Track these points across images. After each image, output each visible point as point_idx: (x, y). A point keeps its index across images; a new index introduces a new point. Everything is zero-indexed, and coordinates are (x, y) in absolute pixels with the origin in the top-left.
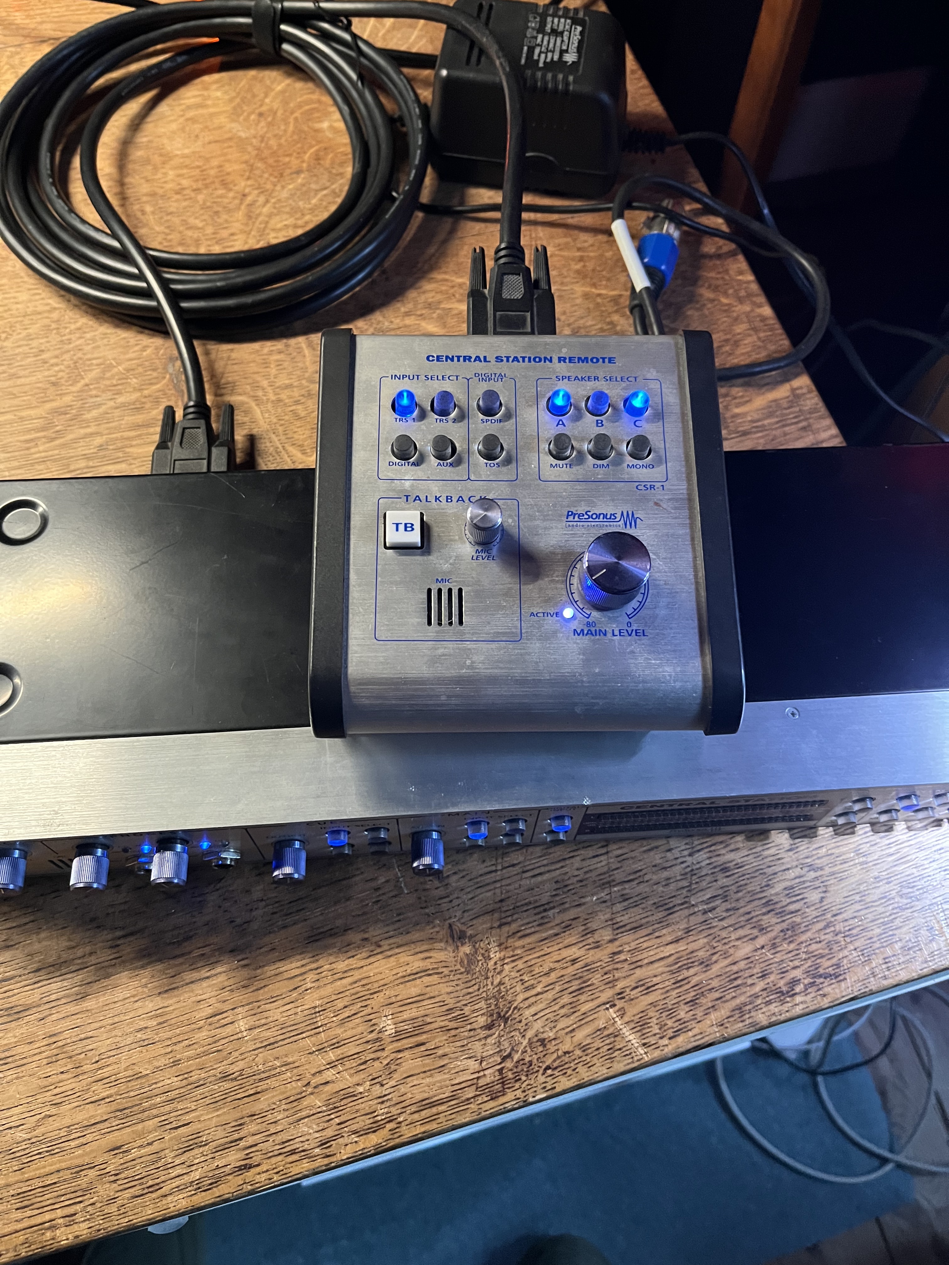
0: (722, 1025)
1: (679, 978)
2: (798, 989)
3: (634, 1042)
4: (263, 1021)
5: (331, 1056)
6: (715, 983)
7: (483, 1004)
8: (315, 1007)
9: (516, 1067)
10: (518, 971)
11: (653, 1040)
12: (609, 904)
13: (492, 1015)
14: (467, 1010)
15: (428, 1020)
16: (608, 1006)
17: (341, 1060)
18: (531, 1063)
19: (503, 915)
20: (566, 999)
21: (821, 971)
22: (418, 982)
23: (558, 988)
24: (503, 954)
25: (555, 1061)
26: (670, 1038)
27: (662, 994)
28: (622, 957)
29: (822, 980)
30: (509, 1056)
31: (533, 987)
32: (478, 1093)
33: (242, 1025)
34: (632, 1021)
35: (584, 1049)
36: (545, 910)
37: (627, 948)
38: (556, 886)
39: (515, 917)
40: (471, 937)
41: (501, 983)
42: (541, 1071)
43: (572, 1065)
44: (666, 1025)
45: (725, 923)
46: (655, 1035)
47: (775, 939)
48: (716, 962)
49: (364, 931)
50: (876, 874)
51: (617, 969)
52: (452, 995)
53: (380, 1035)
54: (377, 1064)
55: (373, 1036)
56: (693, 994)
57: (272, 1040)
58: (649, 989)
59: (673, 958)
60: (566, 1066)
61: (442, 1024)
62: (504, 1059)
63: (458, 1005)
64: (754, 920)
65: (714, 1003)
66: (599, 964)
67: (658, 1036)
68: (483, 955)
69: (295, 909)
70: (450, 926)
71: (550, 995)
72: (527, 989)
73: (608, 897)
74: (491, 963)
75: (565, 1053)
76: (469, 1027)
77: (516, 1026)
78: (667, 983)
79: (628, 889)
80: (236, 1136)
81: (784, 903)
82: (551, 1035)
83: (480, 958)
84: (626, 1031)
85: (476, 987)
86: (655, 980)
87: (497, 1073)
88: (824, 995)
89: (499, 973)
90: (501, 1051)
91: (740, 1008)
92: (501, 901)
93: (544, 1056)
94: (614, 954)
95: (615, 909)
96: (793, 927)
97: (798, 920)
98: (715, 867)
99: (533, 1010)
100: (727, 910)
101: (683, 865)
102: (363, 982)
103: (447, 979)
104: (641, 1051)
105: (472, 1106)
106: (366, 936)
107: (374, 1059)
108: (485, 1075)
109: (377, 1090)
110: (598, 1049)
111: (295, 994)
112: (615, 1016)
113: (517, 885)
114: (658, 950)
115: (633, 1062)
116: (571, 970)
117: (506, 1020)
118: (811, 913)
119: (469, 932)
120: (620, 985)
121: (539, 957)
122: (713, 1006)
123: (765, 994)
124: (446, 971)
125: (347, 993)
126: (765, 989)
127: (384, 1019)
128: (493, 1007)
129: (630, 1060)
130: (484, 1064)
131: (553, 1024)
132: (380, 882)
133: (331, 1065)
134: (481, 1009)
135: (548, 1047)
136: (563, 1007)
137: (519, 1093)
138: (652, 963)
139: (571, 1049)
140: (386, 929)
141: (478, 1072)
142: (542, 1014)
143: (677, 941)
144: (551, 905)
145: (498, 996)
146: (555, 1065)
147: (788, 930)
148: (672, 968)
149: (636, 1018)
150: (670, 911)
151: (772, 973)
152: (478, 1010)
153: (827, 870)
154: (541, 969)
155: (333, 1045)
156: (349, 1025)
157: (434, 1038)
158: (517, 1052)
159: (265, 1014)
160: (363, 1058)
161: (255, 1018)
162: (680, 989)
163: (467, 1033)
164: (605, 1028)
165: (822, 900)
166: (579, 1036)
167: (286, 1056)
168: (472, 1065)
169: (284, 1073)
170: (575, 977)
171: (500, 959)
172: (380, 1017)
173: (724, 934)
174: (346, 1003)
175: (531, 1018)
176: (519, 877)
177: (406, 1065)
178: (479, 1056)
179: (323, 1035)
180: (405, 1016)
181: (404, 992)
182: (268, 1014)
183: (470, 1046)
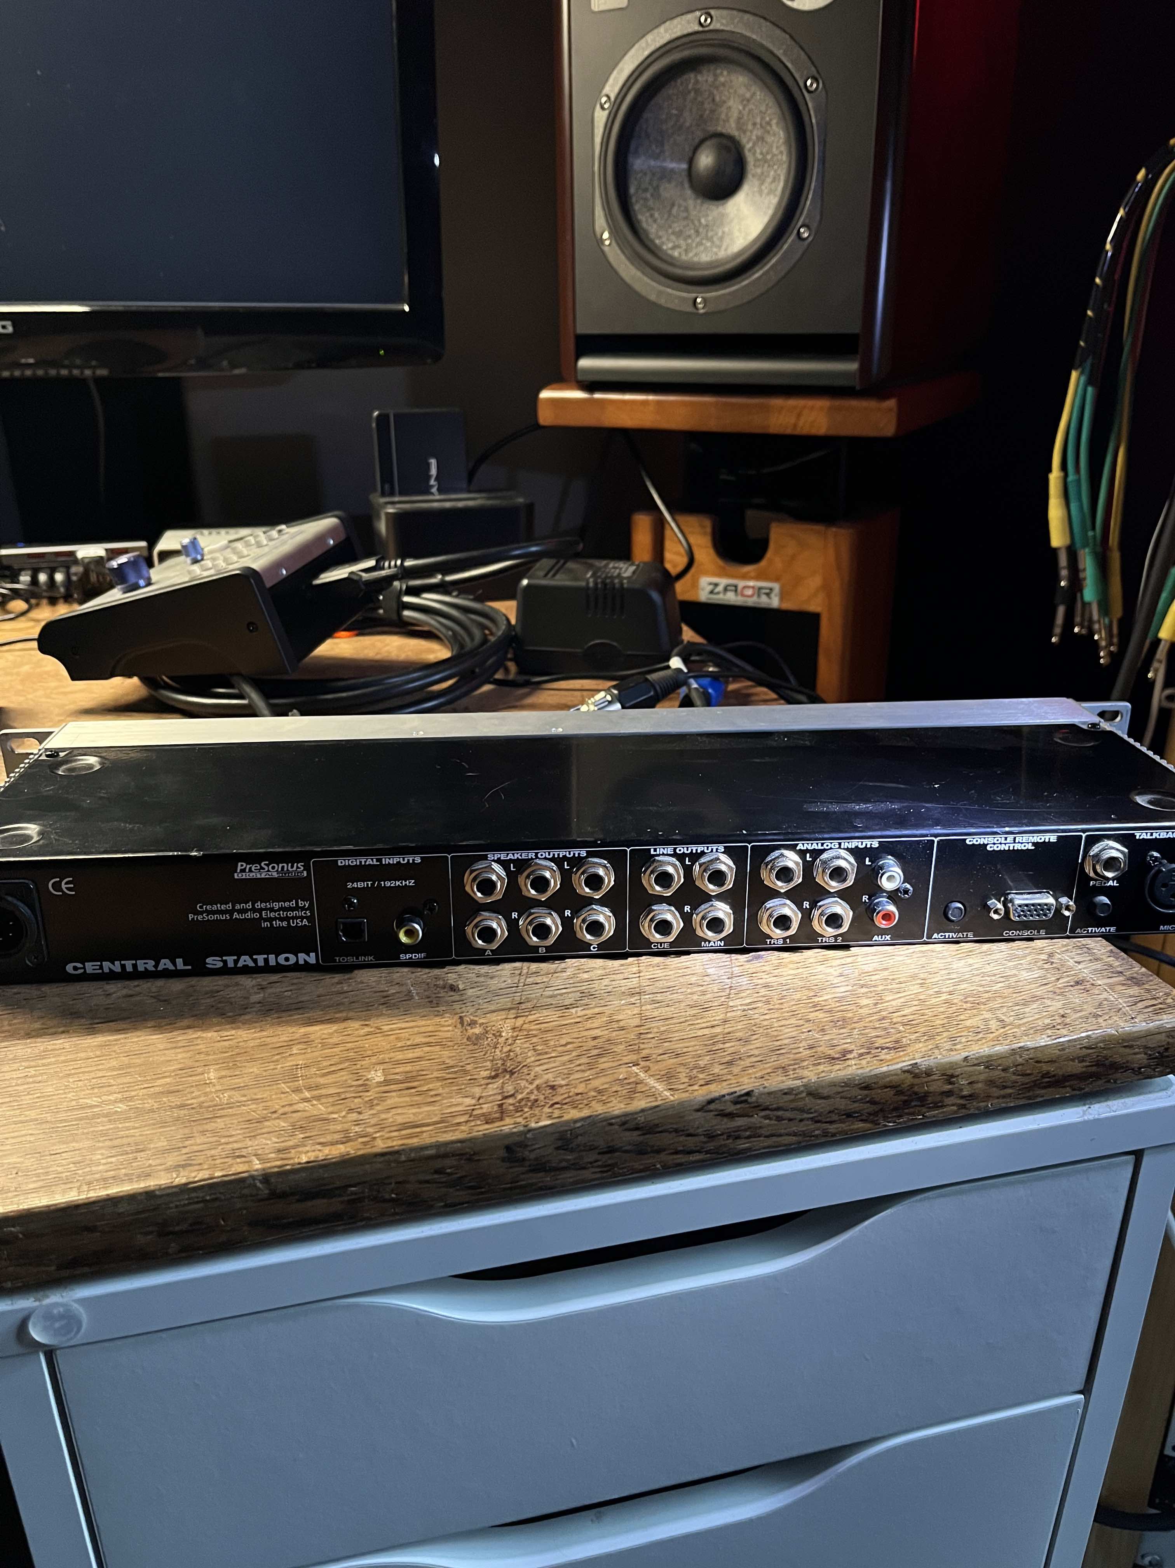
0: (762, 1078)
1: (714, 1049)
2: (851, 1056)
3: (658, 1087)
4: (238, 1073)
5: (307, 1095)
6: (756, 1052)
7: (488, 1064)
8: (298, 1065)
9: (520, 1103)
10: (531, 1044)
11: (681, 1087)
12: (637, 1005)
13: (496, 1070)
14: (468, 1067)
15: (425, 1072)
16: (630, 1065)
17: (318, 1097)
18: (536, 1100)
19: (520, 1011)
20: (584, 1060)
21: (877, 1045)
22: (417, 1050)
23: (574, 1054)
24: (515, 1034)
25: (565, 1099)
26: (701, 1086)
27: (693, 1058)
28: (650, 1036)
29: (878, 1051)
30: (512, 1095)
31: (546, 1053)
32: (471, 1119)
33: (212, 1075)
34: (658, 1074)
35: (600, 1092)
36: (568, 1008)
37: (656, 1030)
38: (581, 995)
39: (533, 1013)
40: (482, 1024)
41: (510, 1051)
42: (548, 1106)
43: (585, 1101)
44: (695, 1077)
45: (766, 1017)
46: (683, 1083)
47: (824, 1026)
48: (756, 1040)
49: (365, 1020)
50: (936, 990)
51: (643, 1043)
52: (454, 1058)
53: (366, 1082)
54: (358, 1100)
55: (360, 1082)
56: (729, 1058)
57: (242, 1085)
58: (677, 1056)
59: (706, 1037)
60: (578, 1102)
61: (440, 1075)
62: (505, 1098)
63: (461, 1064)
64: (800, 1015)
65: (752, 1064)
66: (623, 1040)
67: (687, 1084)
68: (493, 1034)
70: (461, 1018)
71: (565, 1058)
72: (539, 1054)
73: (639, 1001)
74: (501, 1040)
75: (577, 1094)
76: (469, 1077)
77: (523, 1077)
78: (701, 1051)
79: (659, 997)
80: (181, 1145)
81: (833, 1006)
82: (563, 1082)
83: (491, 1036)
86: (688, 1049)
87: (495, 1107)
88: (881, 1060)
89: (509, 1045)
90: (503, 1092)
91: (783, 1068)
92: (520, 1003)
93: (553, 1096)
94: (641, 1034)
95: (643, 1008)
96: (845, 1019)
97: (849, 1015)
98: (756, 985)
99: (545, 1067)
100: (770, 1009)
101: (723, 984)
102: (355, 1050)
103: (451, 1048)
104: (667, 1093)
105: (463, 1128)
106: (367, 1022)
107: (355, 1097)
108: (481, 1108)
109: (354, 1116)
110: (616, 1092)
111: (277, 1057)
112: (638, 1071)
113: (538, 995)
115: (656, 1101)
117: (512, 1073)
118: (865, 1011)
119: (481, 1021)
120: (644, 1053)
121: (556, 1036)
122: (752, 1066)
123: (812, 1059)
125: (337, 1057)
126: (813, 1056)
127: (374, 1072)
128: (499, 1065)
129: (654, 1099)
130: (481, 1101)
131: (566, 1076)
132: (389, 993)
133: (305, 1100)
134: (485, 1066)
135: (558, 1090)
136: (579, 1065)
137: (519, 1120)
139: (585, 1091)
140: (390, 1019)
141: (475, 1105)
142: (554, 1069)
143: (713, 1027)
145: (506, 1059)
146: (564, 1102)
147: (838, 1021)
148: (706, 1043)
149: (663, 1073)
151: (820, 1046)
152: (481, 1067)
153: (881, 988)
154: (557, 1043)
155: (309, 1088)
156: (334, 1076)
157: (428, 1084)
158: (522, 1093)
159: (240, 1069)
160: (343, 1096)
161: (227, 1071)
162: (714, 1056)
163: (465, 1082)
164: (626, 1078)
165: (876, 1004)
166: (596, 1083)
167: (255, 1094)
168: (469, 1101)
169: (248, 1105)
170: (595, 1047)
171: (512, 1037)
172: (370, 1071)
173: (765, 1023)
174: (332, 1063)
175: (542, 1073)
176: (542, 990)
177: (389, 1102)
178: (478, 1095)
179: (301, 1082)
180: (397, 1070)
181: (400, 1056)
182: (243, 1069)
183: (468, 1089)
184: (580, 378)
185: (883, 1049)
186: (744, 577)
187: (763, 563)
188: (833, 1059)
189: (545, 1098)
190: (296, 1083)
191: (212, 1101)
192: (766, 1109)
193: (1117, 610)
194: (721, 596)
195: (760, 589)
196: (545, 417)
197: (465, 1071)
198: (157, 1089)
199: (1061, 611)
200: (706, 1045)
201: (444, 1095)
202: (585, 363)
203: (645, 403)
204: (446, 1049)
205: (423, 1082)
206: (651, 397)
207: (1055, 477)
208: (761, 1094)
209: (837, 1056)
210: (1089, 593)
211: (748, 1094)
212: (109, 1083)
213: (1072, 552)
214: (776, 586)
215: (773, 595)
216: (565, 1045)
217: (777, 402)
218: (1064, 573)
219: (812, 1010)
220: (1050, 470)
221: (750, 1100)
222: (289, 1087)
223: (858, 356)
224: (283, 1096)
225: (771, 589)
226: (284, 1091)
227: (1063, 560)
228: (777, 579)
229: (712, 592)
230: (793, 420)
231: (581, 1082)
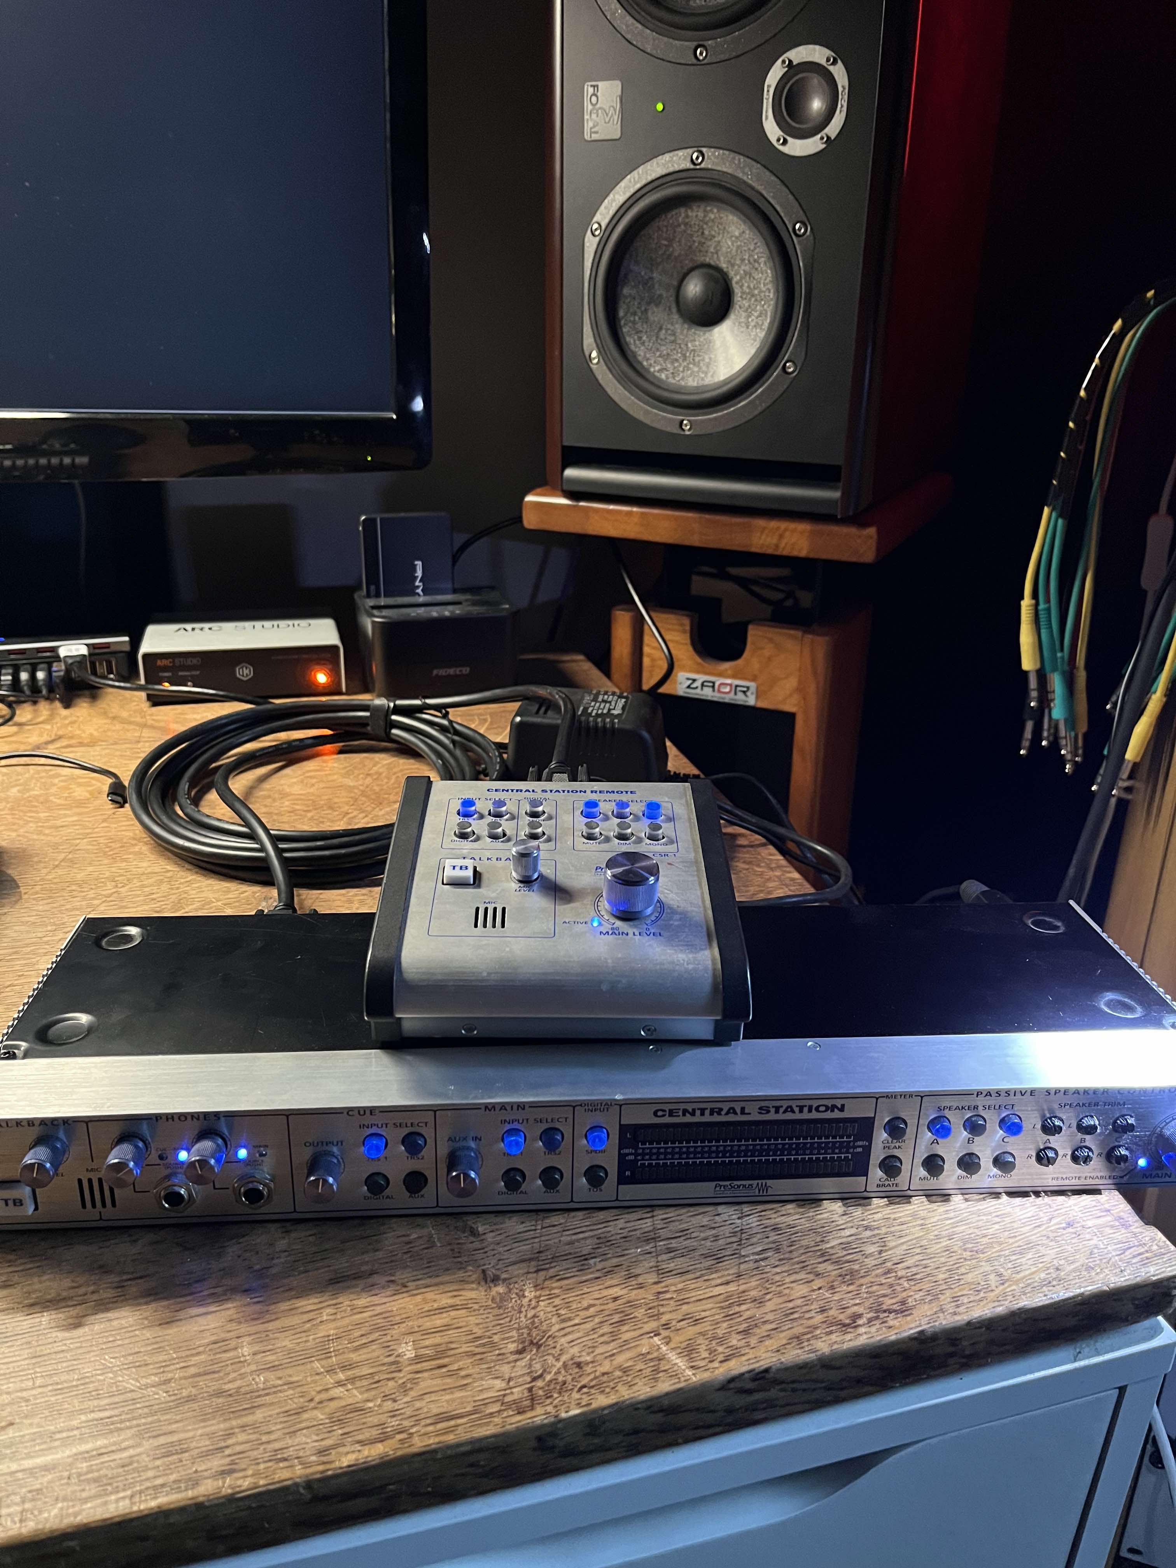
0: (778, 1351)
1: (731, 1313)
2: (860, 1322)
3: (680, 1364)
4: (270, 1347)
5: (341, 1376)
6: (770, 1317)
7: (514, 1333)
8: (329, 1336)
9: (549, 1386)
10: (555, 1307)
11: (702, 1363)
12: (654, 1254)
13: (523, 1342)
14: (496, 1338)
15: (453, 1346)
16: (652, 1335)
17: (352, 1380)
18: (564, 1383)
19: (541, 1263)
20: (606, 1329)
21: (885, 1307)
22: (444, 1315)
23: (597, 1320)
24: (538, 1293)
25: (592, 1380)
26: (721, 1362)
27: (712, 1325)
28: (668, 1296)
29: (886, 1315)
30: (541, 1376)
31: (570, 1319)
32: (503, 1408)
33: (246, 1350)
34: (679, 1347)
35: (625, 1371)
36: (586, 1259)
37: (673, 1288)
38: (598, 1241)
39: (553, 1265)
40: (505, 1280)
41: (534, 1316)
42: (576, 1389)
43: (611, 1384)
44: (715, 1350)
45: (778, 1270)
46: (704, 1359)
47: (833, 1282)
48: (770, 1300)
49: (391, 1275)
50: (936, 1233)
51: (662, 1305)
52: (481, 1326)
53: (398, 1359)
54: (391, 1384)
55: (391, 1359)
56: (746, 1325)
57: (277, 1363)
58: (697, 1321)
59: (722, 1296)
60: (604, 1385)
61: (468, 1349)
62: (534, 1379)
63: (487, 1334)
64: (809, 1267)
65: (768, 1333)
66: (642, 1301)
67: (707, 1360)
68: (517, 1294)
69: (319, 1258)
70: (484, 1271)
71: (588, 1326)
72: (563, 1321)
73: (653, 1250)
74: (525, 1301)
75: (604, 1374)
76: (497, 1352)
77: (550, 1351)
78: (717, 1317)
79: (674, 1244)
80: (223, 1444)
81: (841, 1255)
82: (589, 1358)
83: (514, 1296)
84: (673, 1357)
85: (508, 1319)
86: (703, 1314)
87: (526, 1391)
88: (890, 1327)
89: (533, 1308)
90: (531, 1372)
91: (798, 1337)
92: (539, 1252)
93: (580, 1376)
94: (659, 1293)
95: (660, 1259)
96: (852, 1273)
97: (856, 1267)
98: (766, 1227)
99: (570, 1338)
100: (780, 1260)
101: (733, 1226)
102: (384, 1315)
103: (477, 1312)
104: (689, 1372)
105: (496, 1420)
106: (393, 1278)
107: (389, 1379)
108: (512, 1393)
109: (389, 1405)
110: (640, 1370)
111: (308, 1325)
112: (659, 1343)
113: (556, 1241)
114: (707, 1290)
115: (679, 1382)
116: (612, 1306)
117: (539, 1346)
118: (870, 1262)
119: (504, 1276)
120: (665, 1318)
121: (577, 1296)
122: (768, 1336)
123: (824, 1326)
124: (476, 1307)
125: (367, 1324)
126: (825, 1322)
127: (404, 1345)
128: (525, 1335)
129: (677, 1380)
130: (511, 1384)
131: (590, 1350)
132: (412, 1237)
133: (340, 1384)
134: (512, 1337)
135: (585, 1368)
136: (602, 1335)
137: (550, 1409)
138: (700, 1300)
139: (610, 1370)
140: (415, 1273)
141: (505, 1390)
142: (579, 1341)
143: (727, 1283)
144: (593, 1255)
145: (531, 1328)
146: (592, 1384)
147: (846, 1275)
148: (722, 1305)
149: (683, 1345)
150: (719, 1260)
151: (831, 1308)
152: (508, 1338)
153: (884, 1230)
154: (579, 1305)
155: (344, 1368)
156: (365, 1350)
157: (458, 1361)
158: (550, 1373)
159: (273, 1342)
160: (377, 1378)
161: (261, 1345)
162: (731, 1322)
163: (494, 1358)
164: (648, 1353)
165: (880, 1252)
166: (620, 1359)
167: (290, 1376)
168: (499, 1384)
169: (285, 1391)
170: (616, 1311)
171: (535, 1297)
172: (400, 1344)
173: (777, 1278)
174: (363, 1332)
175: (566, 1345)
176: (559, 1234)
177: (423, 1385)
178: (507, 1376)
179: (334, 1359)
180: (427, 1343)
181: (428, 1323)
182: (277, 1341)
183: (497, 1368)
184: (565, 488)
185: (890, 1313)
186: (721, 675)
187: (740, 662)
188: (845, 1325)
189: (573, 1379)
190: (329, 1360)
191: (248, 1385)
192: (783, 1382)
193: (1083, 727)
194: (698, 691)
195: (737, 686)
196: (530, 521)
197: (492, 1343)
198: (193, 1370)
199: (1029, 726)
200: (722, 1308)
201: (475, 1376)
202: (571, 473)
203: (629, 514)
204: (473, 1313)
205: (452, 1359)
206: (635, 509)
207: (1026, 604)
208: (779, 1370)
209: (847, 1321)
210: (1058, 711)
211: (767, 1371)
212: (145, 1360)
213: (1041, 675)
214: (753, 685)
215: (749, 693)
216: (587, 1309)
217: (760, 522)
218: (1034, 694)
219: (820, 1260)
220: (1022, 598)
221: (767, 1376)
222: (323, 1367)
223: (841, 484)
224: (317, 1377)
225: (748, 688)
226: (318, 1371)
227: (1033, 683)
228: (754, 679)
229: (689, 687)
230: (775, 541)
231: (606, 1358)
